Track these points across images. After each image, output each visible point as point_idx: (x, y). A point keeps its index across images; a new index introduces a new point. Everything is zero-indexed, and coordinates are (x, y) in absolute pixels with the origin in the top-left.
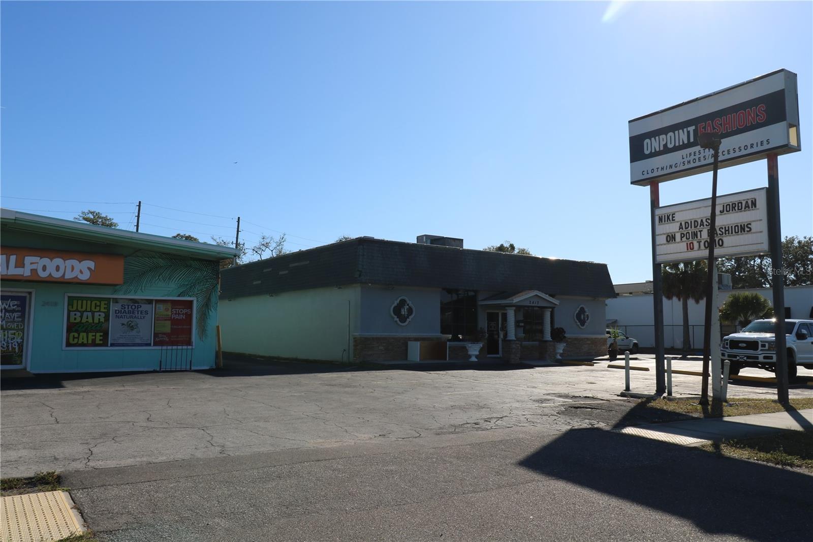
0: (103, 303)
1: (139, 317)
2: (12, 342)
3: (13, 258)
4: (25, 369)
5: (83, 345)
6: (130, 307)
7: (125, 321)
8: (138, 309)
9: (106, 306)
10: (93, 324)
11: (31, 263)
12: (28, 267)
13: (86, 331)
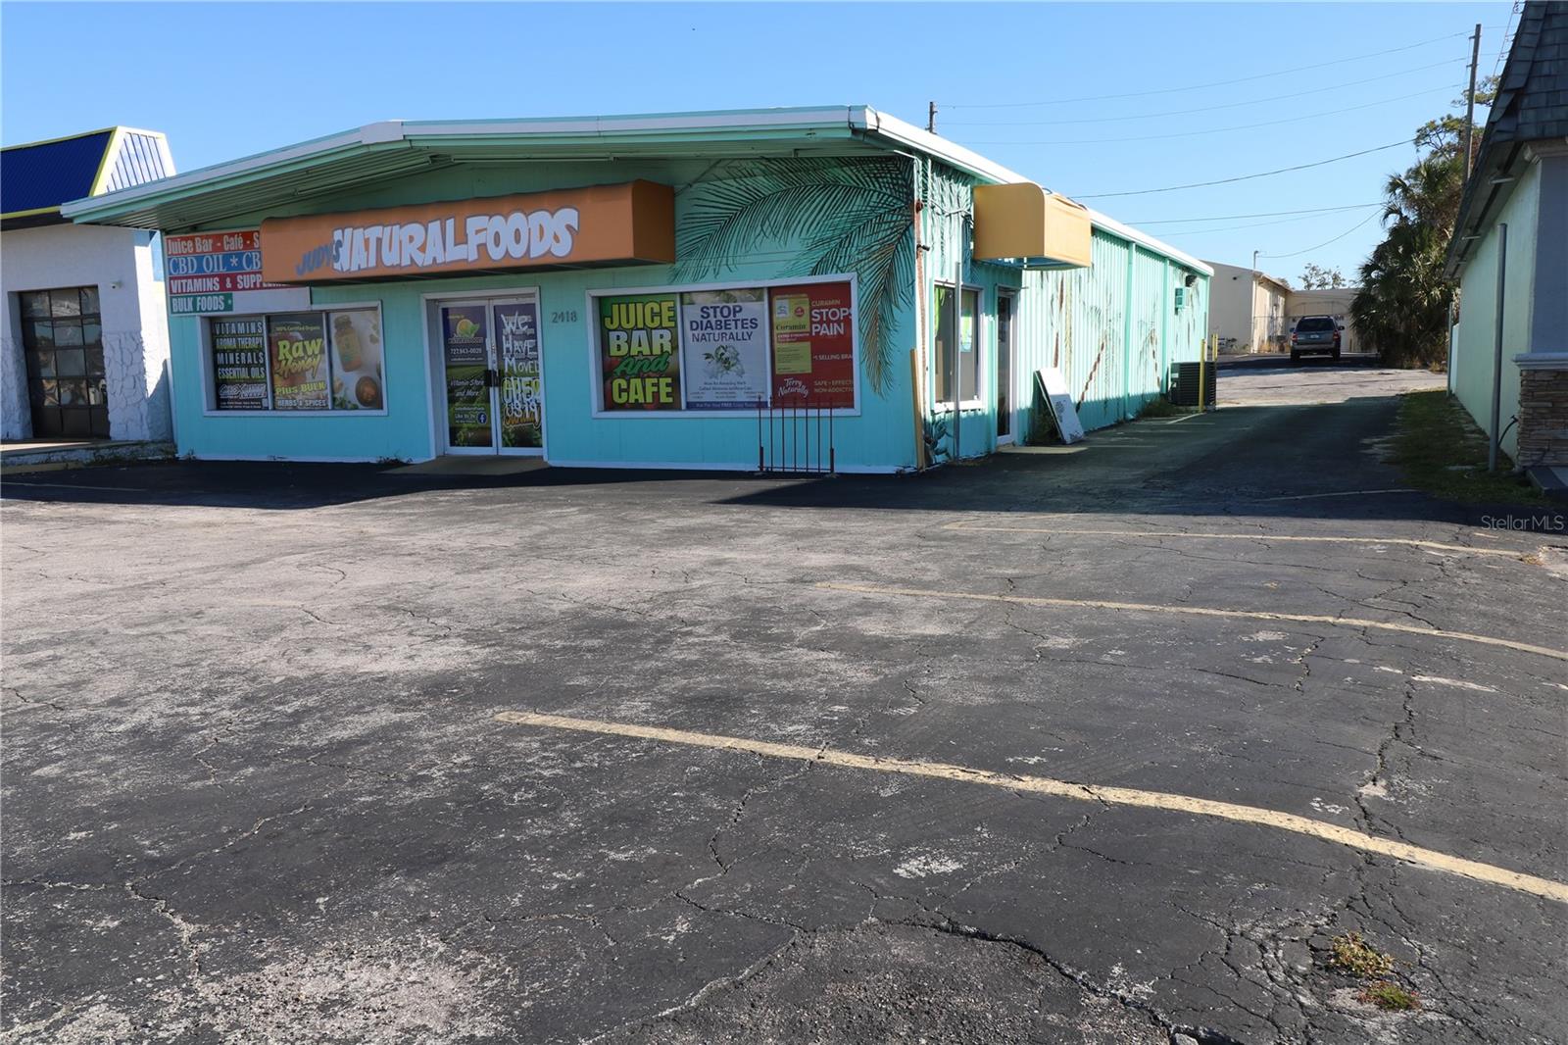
0: (665, 305)
1: (740, 337)
2: (529, 400)
3: (450, 223)
4: (542, 457)
5: (637, 406)
6: (718, 310)
7: (712, 347)
8: (734, 316)
9: (670, 313)
10: (652, 358)
11: (477, 232)
12: (474, 240)
13: (641, 375)
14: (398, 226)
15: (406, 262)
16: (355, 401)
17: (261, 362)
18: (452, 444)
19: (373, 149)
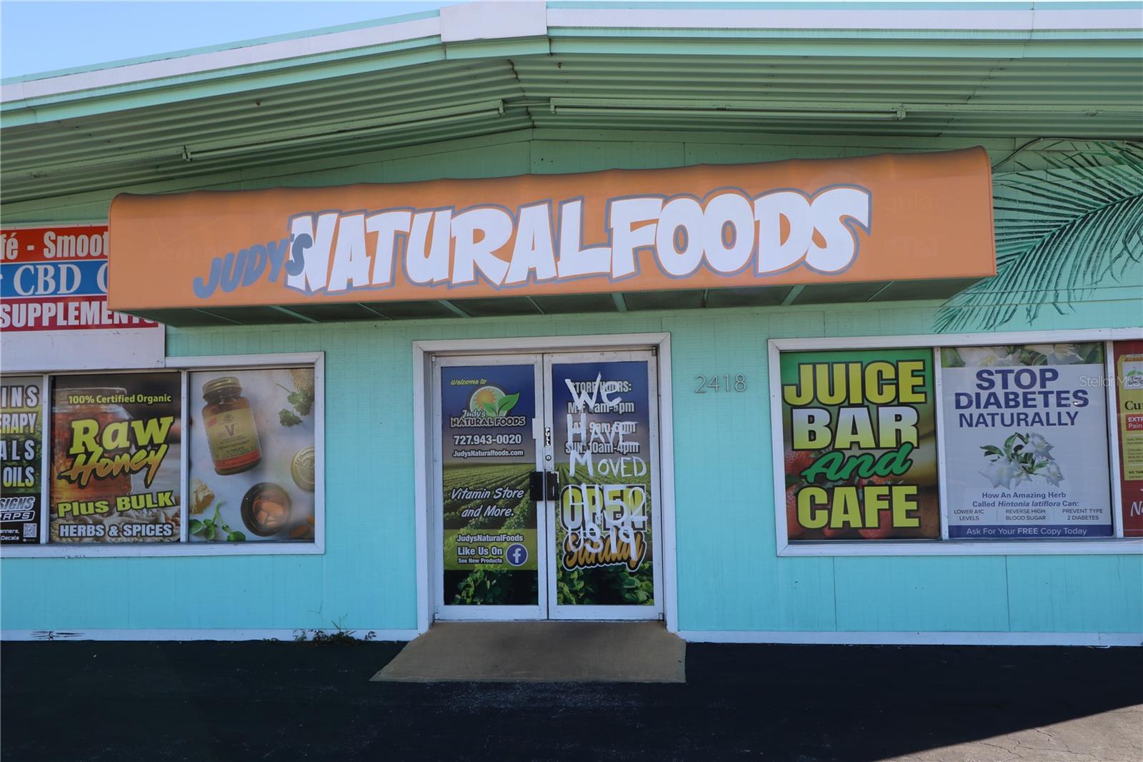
0: (906, 369)
1: (1054, 419)
2: (618, 523)
3: (572, 212)
4: (662, 622)
5: (847, 534)
6: (1011, 377)
7: (998, 435)
8: (1043, 386)
9: (919, 381)
10: (877, 454)
11: (635, 226)
12: (625, 242)
13: (855, 481)
14: (449, 212)
15: (463, 275)
16: (243, 529)
17: (29, 456)
18: (449, 600)
19: (452, 54)
